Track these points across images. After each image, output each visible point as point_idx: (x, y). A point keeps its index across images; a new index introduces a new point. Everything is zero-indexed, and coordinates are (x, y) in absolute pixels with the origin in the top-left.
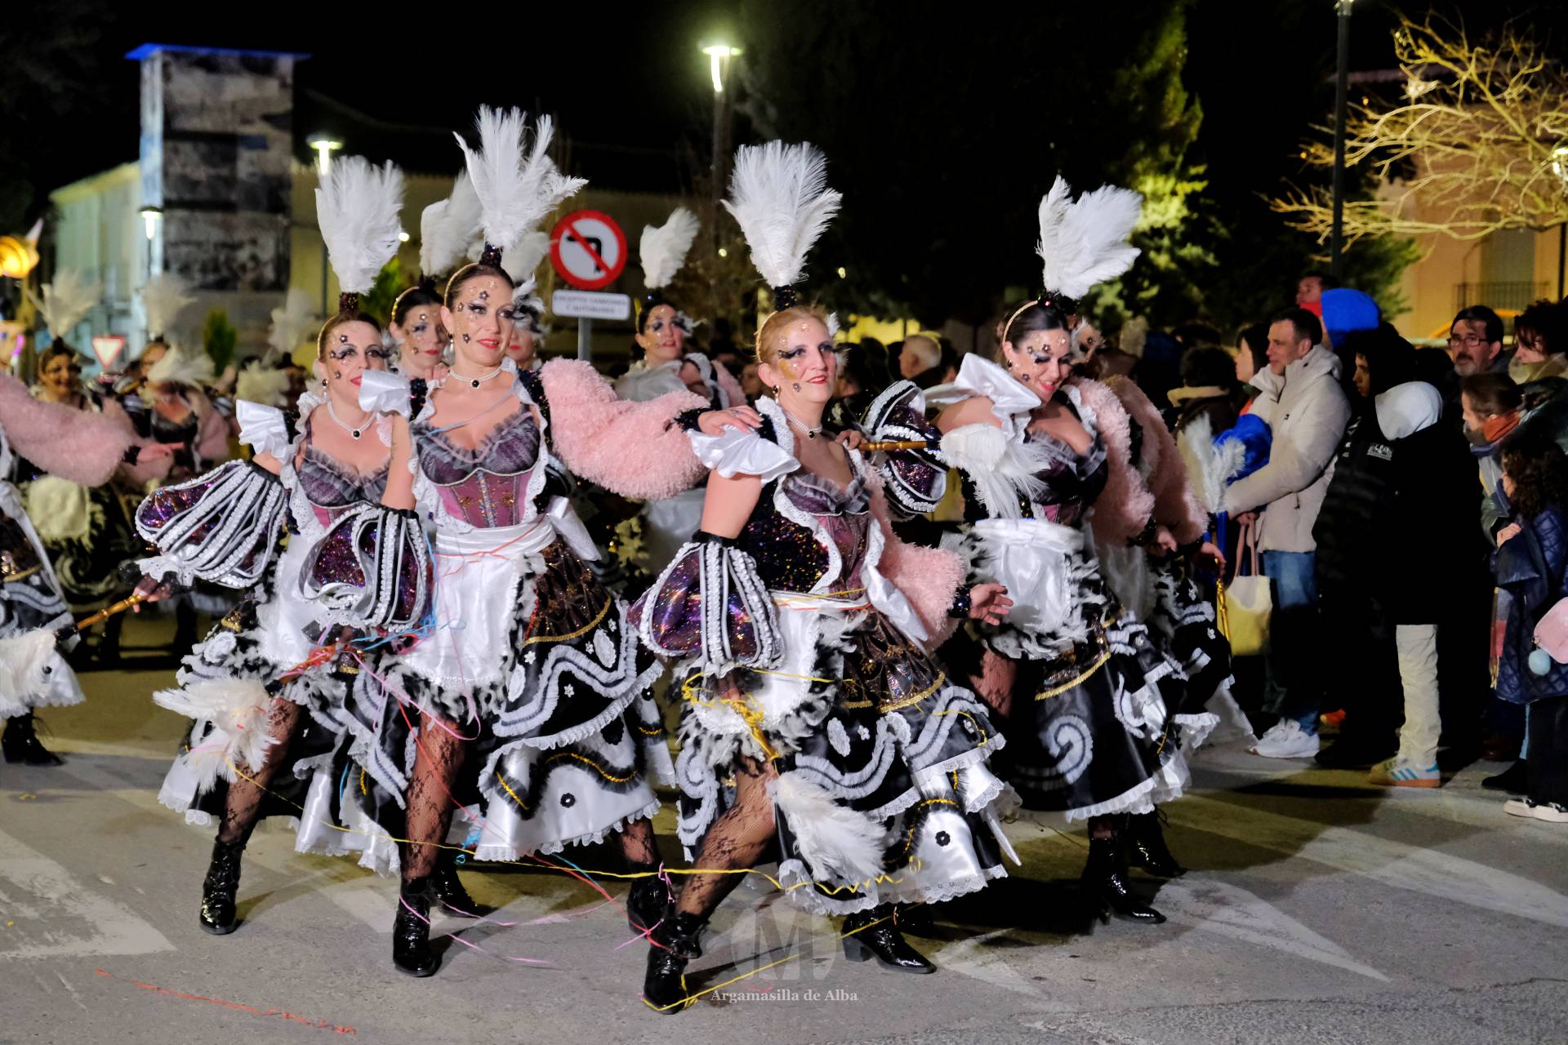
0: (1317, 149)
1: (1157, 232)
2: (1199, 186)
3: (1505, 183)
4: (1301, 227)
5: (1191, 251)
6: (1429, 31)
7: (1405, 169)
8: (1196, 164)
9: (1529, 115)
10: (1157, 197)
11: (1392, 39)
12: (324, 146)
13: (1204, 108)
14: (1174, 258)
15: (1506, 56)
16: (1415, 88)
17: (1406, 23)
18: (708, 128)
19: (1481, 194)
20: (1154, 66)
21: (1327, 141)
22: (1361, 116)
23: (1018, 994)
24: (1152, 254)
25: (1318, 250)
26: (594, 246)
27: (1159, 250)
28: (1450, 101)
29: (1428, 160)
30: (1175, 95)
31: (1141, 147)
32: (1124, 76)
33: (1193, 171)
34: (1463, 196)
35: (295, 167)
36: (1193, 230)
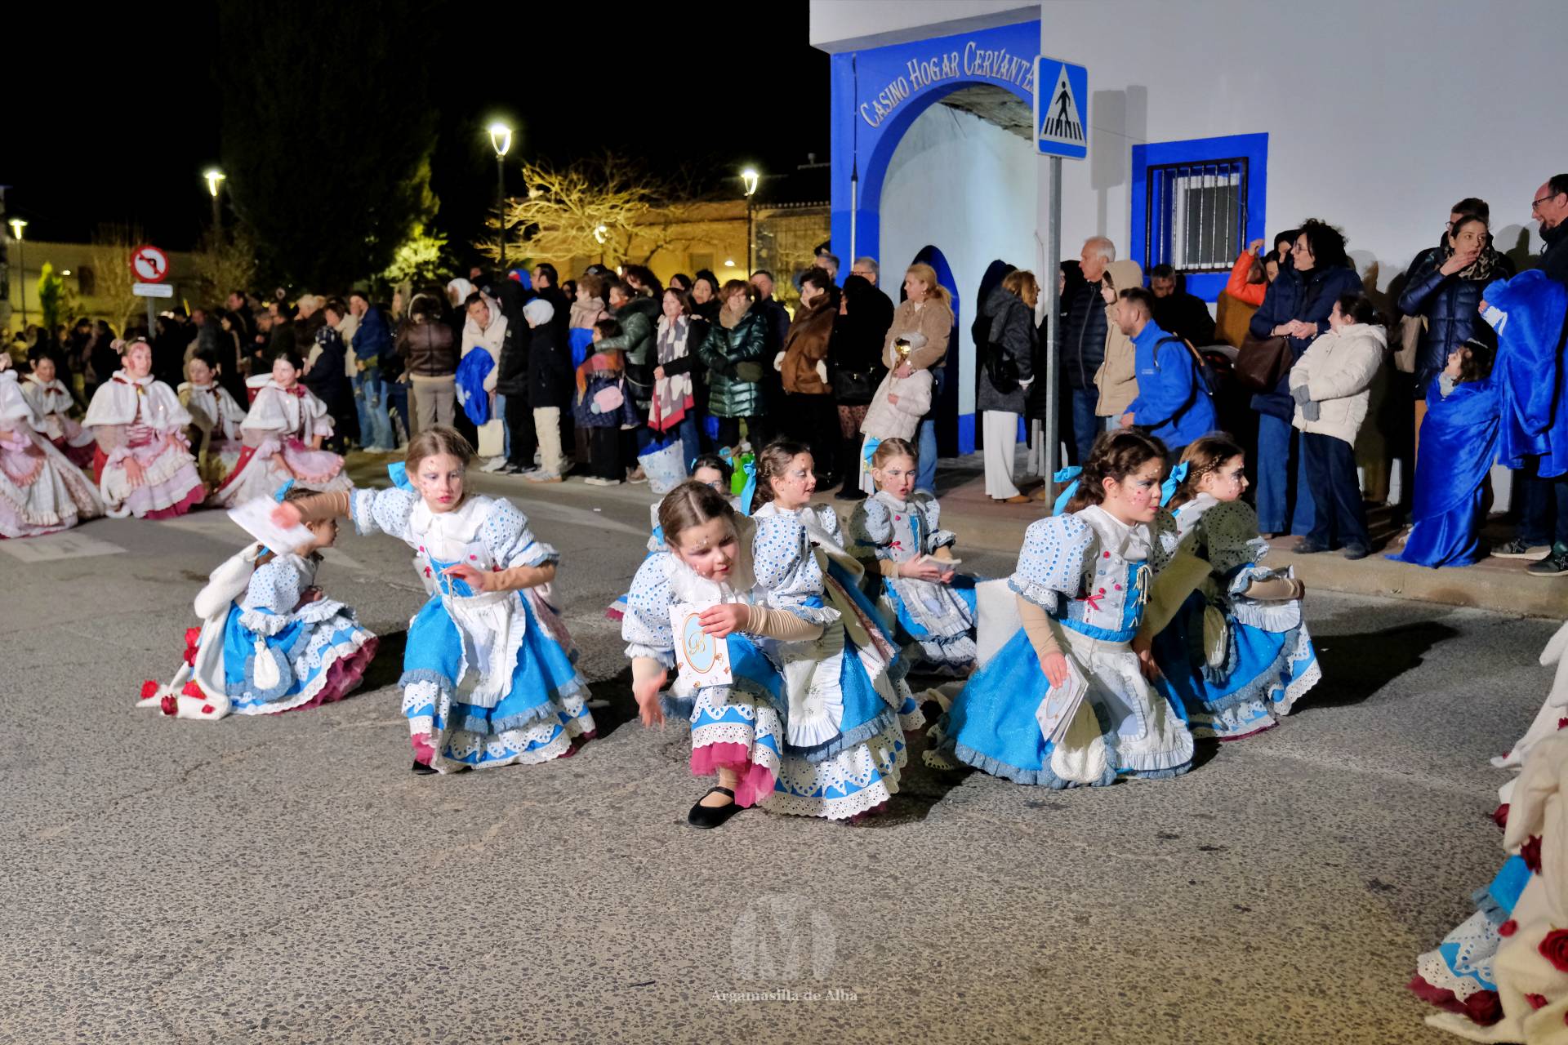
0: (493, 221)
1: (427, 263)
2: (444, 242)
3: (574, 237)
4: (489, 256)
5: (443, 271)
6: (538, 170)
7: (533, 229)
8: (442, 232)
9: (582, 207)
10: (427, 248)
11: (522, 173)
12: (18, 225)
13: (441, 199)
14: (435, 274)
15: (571, 181)
16: (533, 193)
17: (528, 166)
18: (210, 210)
19: (564, 241)
20: (416, 180)
21: (496, 216)
22: (510, 206)
23: (351, 569)
24: (425, 273)
25: (496, 265)
26: (152, 262)
27: (428, 270)
28: (549, 200)
29: (541, 226)
30: (427, 194)
31: (412, 216)
32: (403, 184)
33: (442, 235)
34: (555, 242)
35: (8, 240)
36: (443, 262)
